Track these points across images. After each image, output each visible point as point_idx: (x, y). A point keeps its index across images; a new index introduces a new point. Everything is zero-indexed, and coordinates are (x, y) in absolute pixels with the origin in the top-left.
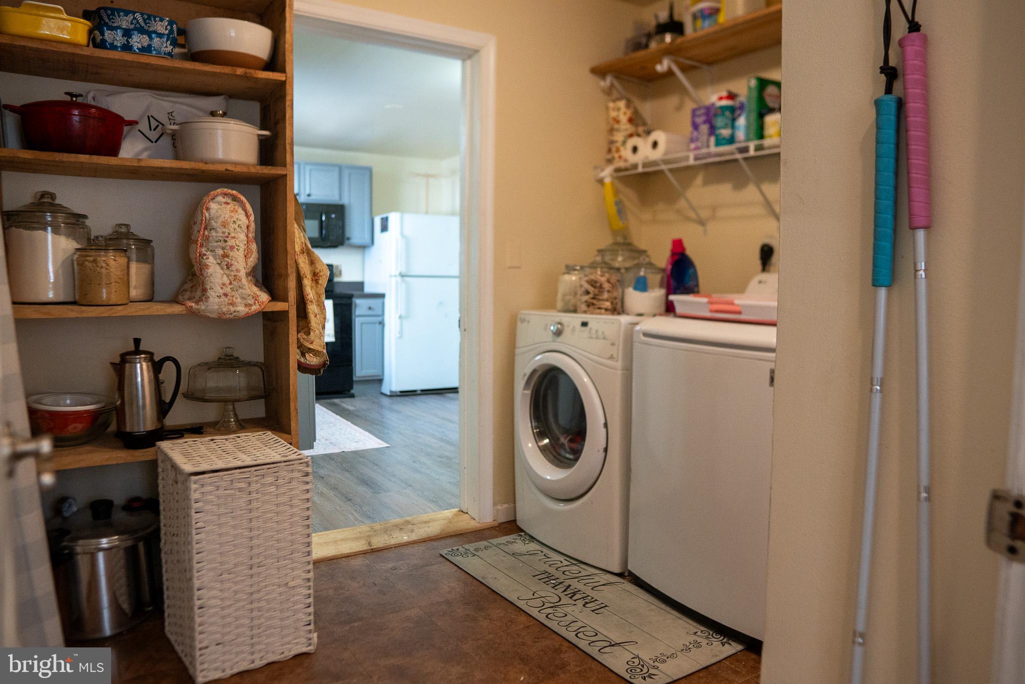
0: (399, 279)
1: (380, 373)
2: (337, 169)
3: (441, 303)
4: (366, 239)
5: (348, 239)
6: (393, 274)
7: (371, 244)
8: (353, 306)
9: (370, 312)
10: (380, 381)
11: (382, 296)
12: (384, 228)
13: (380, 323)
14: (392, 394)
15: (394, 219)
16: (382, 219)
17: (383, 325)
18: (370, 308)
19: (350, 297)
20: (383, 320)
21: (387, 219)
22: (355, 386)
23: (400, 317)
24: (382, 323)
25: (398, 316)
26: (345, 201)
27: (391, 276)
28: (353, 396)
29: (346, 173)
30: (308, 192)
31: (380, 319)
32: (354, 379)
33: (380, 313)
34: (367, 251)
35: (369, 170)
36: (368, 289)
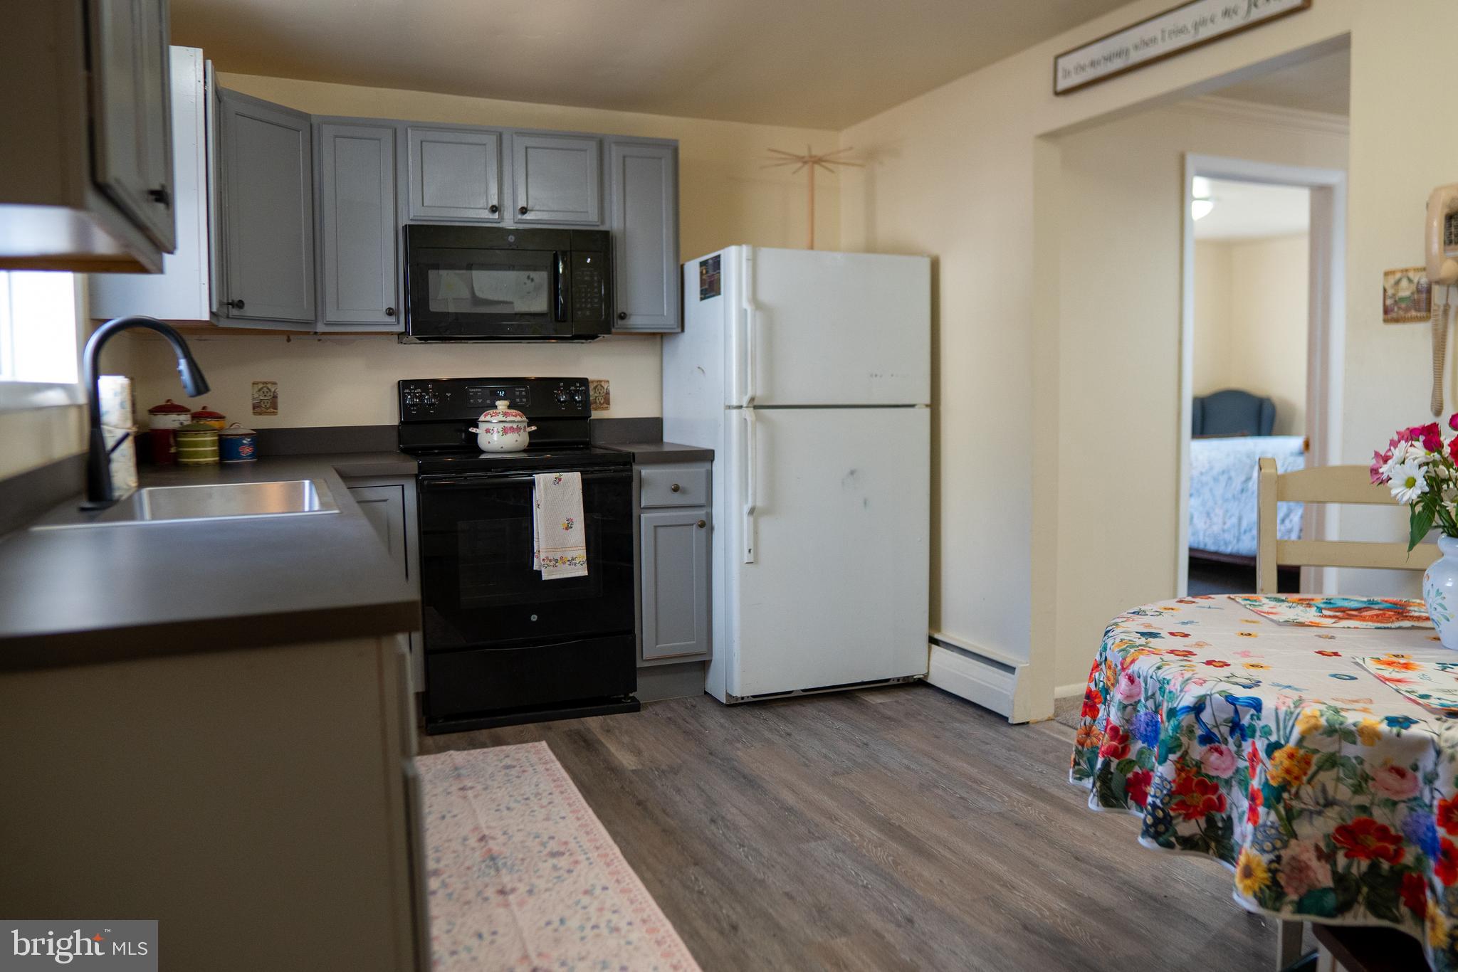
0: (749, 414)
1: (704, 649)
2: (593, 146)
3: (852, 473)
4: (667, 318)
5: (623, 316)
6: (735, 402)
7: (679, 330)
8: (635, 484)
9: (676, 499)
10: (703, 666)
11: (706, 456)
12: (711, 287)
13: (702, 525)
14: (733, 702)
15: (734, 260)
16: (703, 264)
17: (712, 529)
18: (676, 489)
19: (628, 461)
20: (710, 516)
21: (717, 262)
22: (641, 681)
23: (752, 511)
24: (706, 525)
25: (746, 508)
26: (614, 224)
27: (729, 407)
28: (635, 707)
29: (614, 155)
30: (522, 203)
31: (701, 513)
32: (639, 664)
33: (702, 501)
34: (668, 347)
35: (673, 149)
36: (673, 437)
